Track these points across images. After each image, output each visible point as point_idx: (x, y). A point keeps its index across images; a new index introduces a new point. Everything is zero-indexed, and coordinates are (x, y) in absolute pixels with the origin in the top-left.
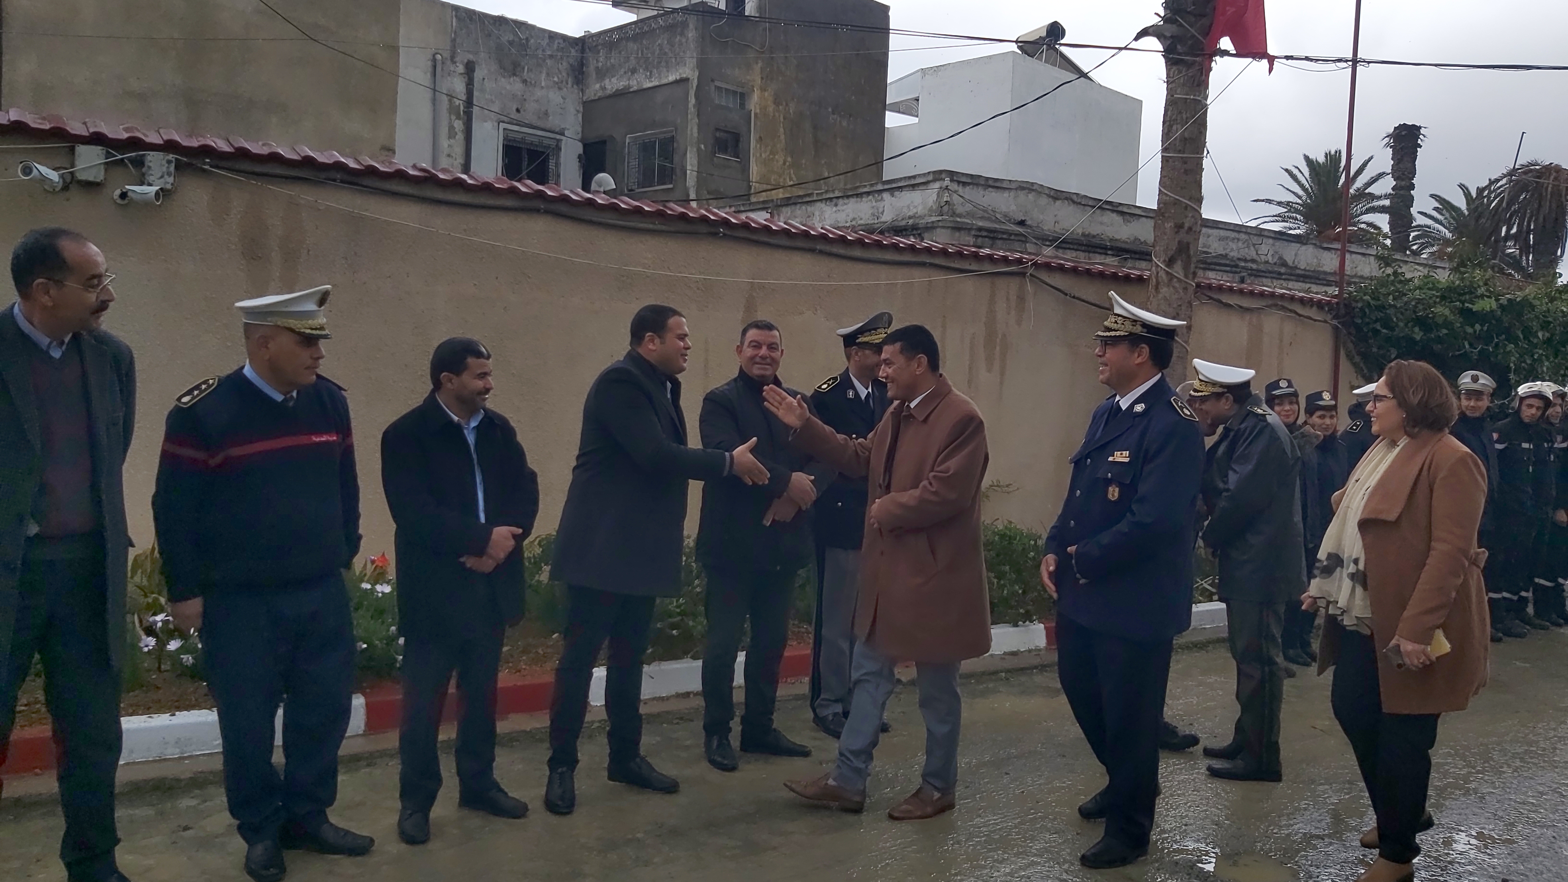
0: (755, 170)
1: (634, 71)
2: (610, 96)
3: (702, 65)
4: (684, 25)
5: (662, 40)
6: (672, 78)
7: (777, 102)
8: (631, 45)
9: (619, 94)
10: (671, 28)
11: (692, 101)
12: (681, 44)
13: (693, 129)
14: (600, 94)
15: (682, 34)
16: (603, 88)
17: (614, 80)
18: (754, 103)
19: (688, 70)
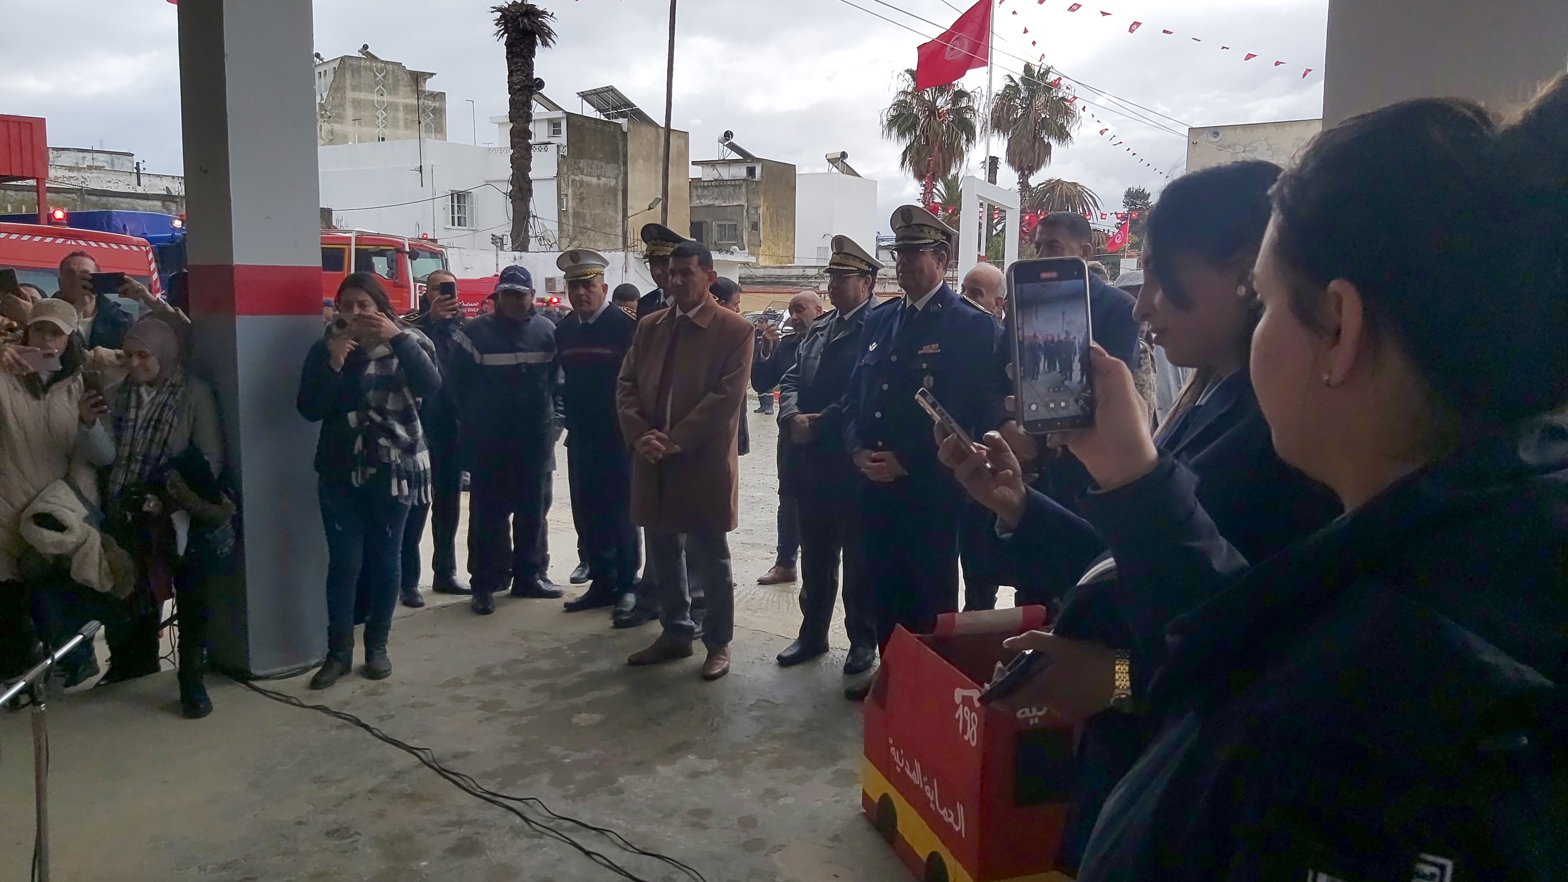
0: (762, 234)
1: (716, 199)
2: (705, 206)
3: (747, 201)
4: (740, 186)
5: (731, 189)
6: (735, 204)
7: (767, 209)
8: (715, 189)
9: (709, 206)
10: (735, 186)
11: (745, 213)
12: (739, 193)
13: (746, 223)
14: (699, 205)
15: (740, 189)
16: (701, 203)
17: (707, 201)
18: (761, 211)
19: (743, 202)
